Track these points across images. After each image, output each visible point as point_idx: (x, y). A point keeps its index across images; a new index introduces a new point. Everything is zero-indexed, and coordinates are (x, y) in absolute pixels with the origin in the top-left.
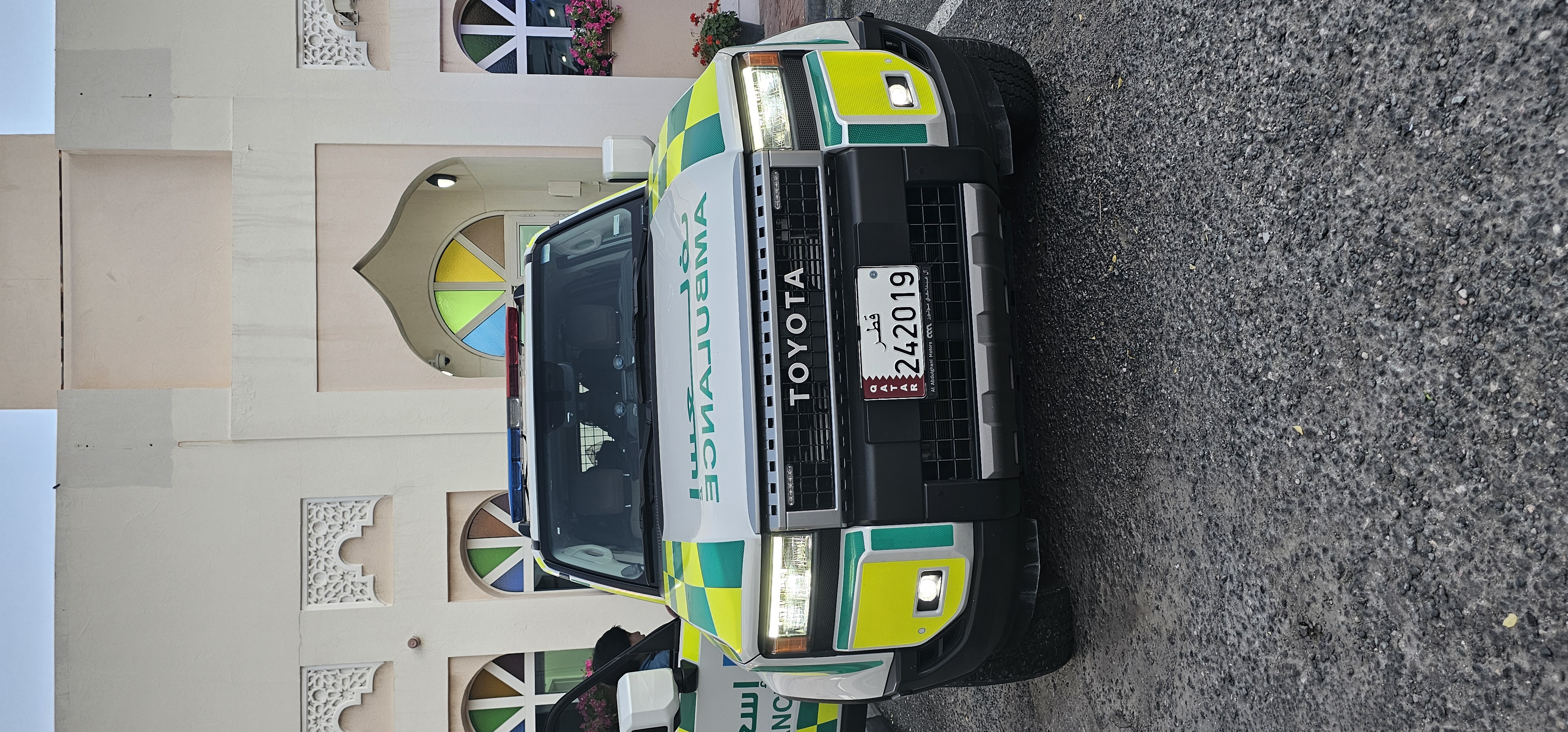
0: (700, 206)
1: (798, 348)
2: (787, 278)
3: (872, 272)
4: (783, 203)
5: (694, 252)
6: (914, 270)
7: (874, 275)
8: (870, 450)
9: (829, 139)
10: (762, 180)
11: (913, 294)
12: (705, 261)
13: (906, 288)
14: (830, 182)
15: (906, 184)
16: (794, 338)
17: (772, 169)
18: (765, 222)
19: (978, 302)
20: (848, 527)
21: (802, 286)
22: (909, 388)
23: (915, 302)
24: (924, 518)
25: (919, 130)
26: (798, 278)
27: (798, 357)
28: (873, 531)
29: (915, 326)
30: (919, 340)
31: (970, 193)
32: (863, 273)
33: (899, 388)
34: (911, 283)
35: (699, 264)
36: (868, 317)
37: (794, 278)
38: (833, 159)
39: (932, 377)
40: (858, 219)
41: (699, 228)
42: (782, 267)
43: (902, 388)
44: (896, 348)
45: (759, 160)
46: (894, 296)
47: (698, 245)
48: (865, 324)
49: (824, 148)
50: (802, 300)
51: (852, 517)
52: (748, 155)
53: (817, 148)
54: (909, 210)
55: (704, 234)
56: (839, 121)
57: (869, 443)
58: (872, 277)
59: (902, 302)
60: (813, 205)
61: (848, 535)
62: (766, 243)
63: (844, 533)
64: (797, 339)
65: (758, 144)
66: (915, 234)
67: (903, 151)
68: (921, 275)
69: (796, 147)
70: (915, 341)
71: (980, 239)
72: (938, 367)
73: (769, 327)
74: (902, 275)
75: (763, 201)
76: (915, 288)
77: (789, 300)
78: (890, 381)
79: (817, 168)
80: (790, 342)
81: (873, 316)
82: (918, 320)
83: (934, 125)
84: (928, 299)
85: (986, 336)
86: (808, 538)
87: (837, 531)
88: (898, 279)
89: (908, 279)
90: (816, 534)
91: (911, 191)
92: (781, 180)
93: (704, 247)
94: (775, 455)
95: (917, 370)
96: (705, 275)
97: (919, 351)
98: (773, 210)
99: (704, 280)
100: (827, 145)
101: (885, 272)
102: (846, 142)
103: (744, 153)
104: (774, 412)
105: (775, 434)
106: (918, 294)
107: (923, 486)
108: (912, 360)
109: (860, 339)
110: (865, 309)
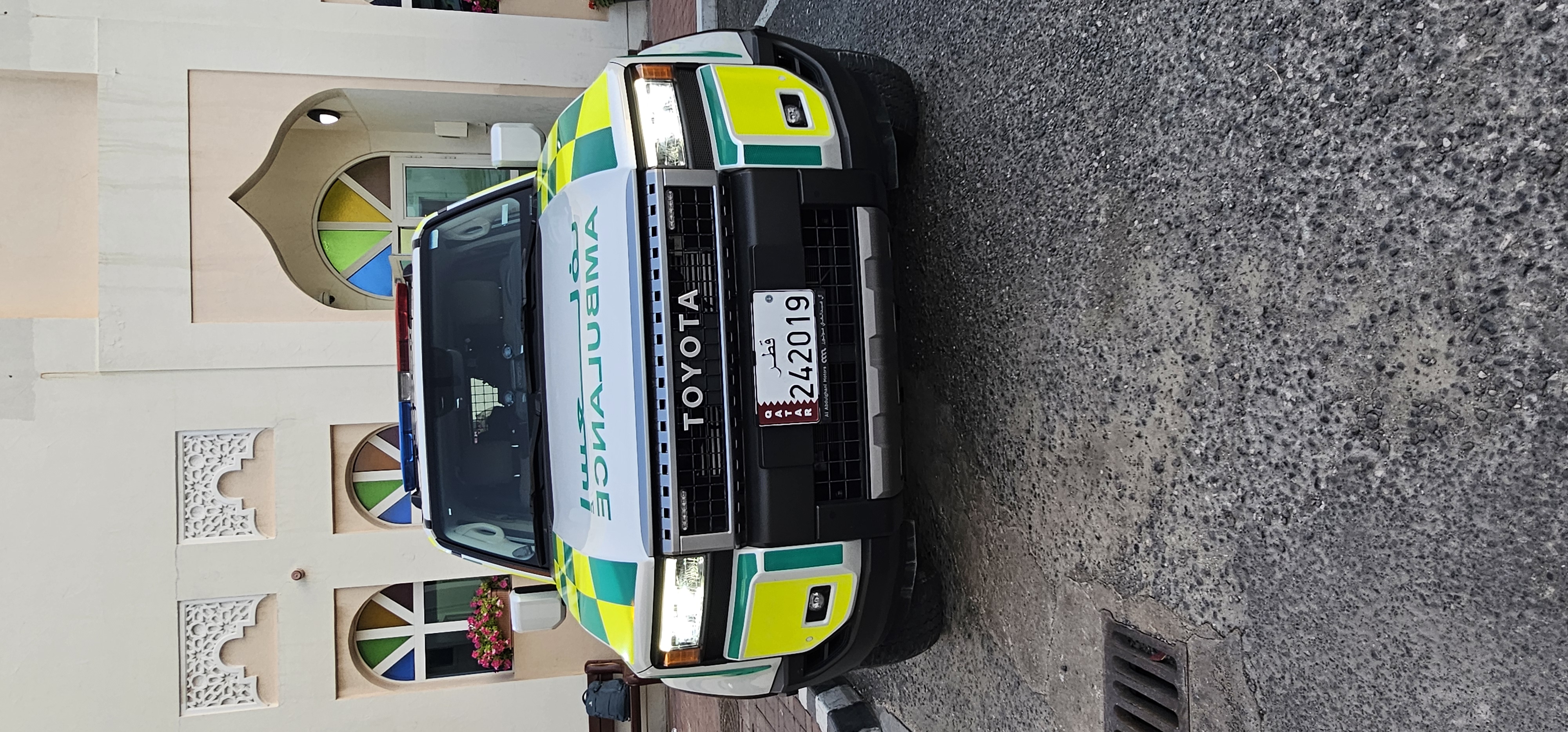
0: (591, 219)
1: (691, 372)
2: (681, 300)
3: (768, 297)
4: (676, 223)
5: (584, 265)
6: (809, 294)
7: (769, 299)
8: (764, 474)
9: (724, 158)
10: (655, 199)
11: (808, 319)
12: (596, 276)
13: (801, 313)
14: (723, 201)
15: (802, 207)
16: (688, 361)
17: (666, 188)
18: (658, 242)
19: (870, 326)
20: (741, 548)
21: (696, 308)
22: (803, 412)
23: (810, 327)
24: (816, 537)
25: (814, 152)
26: (692, 301)
27: (692, 382)
28: (765, 554)
29: (810, 351)
30: (814, 365)
31: (863, 217)
32: (759, 297)
33: (793, 413)
34: (806, 307)
35: (590, 278)
36: (763, 342)
37: (688, 300)
38: (728, 179)
39: (826, 402)
40: (753, 241)
41: (591, 242)
42: (676, 289)
43: (796, 413)
44: (791, 373)
45: (653, 177)
46: (789, 321)
47: (589, 259)
48: (760, 349)
49: (719, 167)
50: (696, 322)
51: (745, 538)
52: (641, 171)
53: (711, 166)
54: (804, 231)
55: (595, 248)
56: (735, 141)
57: (762, 467)
58: (768, 301)
59: (797, 326)
60: (708, 225)
61: (740, 556)
62: (660, 263)
63: (738, 553)
64: (690, 362)
65: (652, 161)
66: (810, 255)
67: (798, 173)
68: (816, 300)
69: (690, 166)
70: (810, 365)
71: (872, 262)
72: (831, 392)
73: (662, 350)
74: (798, 299)
75: (657, 221)
76: (810, 312)
77: (683, 323)
78: (784, 407)
79: (712, 188)
80: (683, 366)
81: (768, 341)
82: (813, 345)
83: (829, 147)
84: (823, 324)
85: (878, 359)
86: (701, 560)
87: (729, 554)
88: (793, 304)
89: (803, 303)
90: (709, 555)
91: (806, 214)
92: (676, 200)
93: (595, 261)
94: (669, 480)
95: (811, 395)
96: (596, 290)
97: (814, 376)
98: (668, 231)
99: (594, 295)
100: (722, 164)
101: (780, 296)
102: (741, 163)
103: (637, 170)
104: (667, 437)
105: (668, 459)
106: (813, 319)
107: (816, 509)
108: (807, 387)
109: (755, 364)
110: (760, 334)
